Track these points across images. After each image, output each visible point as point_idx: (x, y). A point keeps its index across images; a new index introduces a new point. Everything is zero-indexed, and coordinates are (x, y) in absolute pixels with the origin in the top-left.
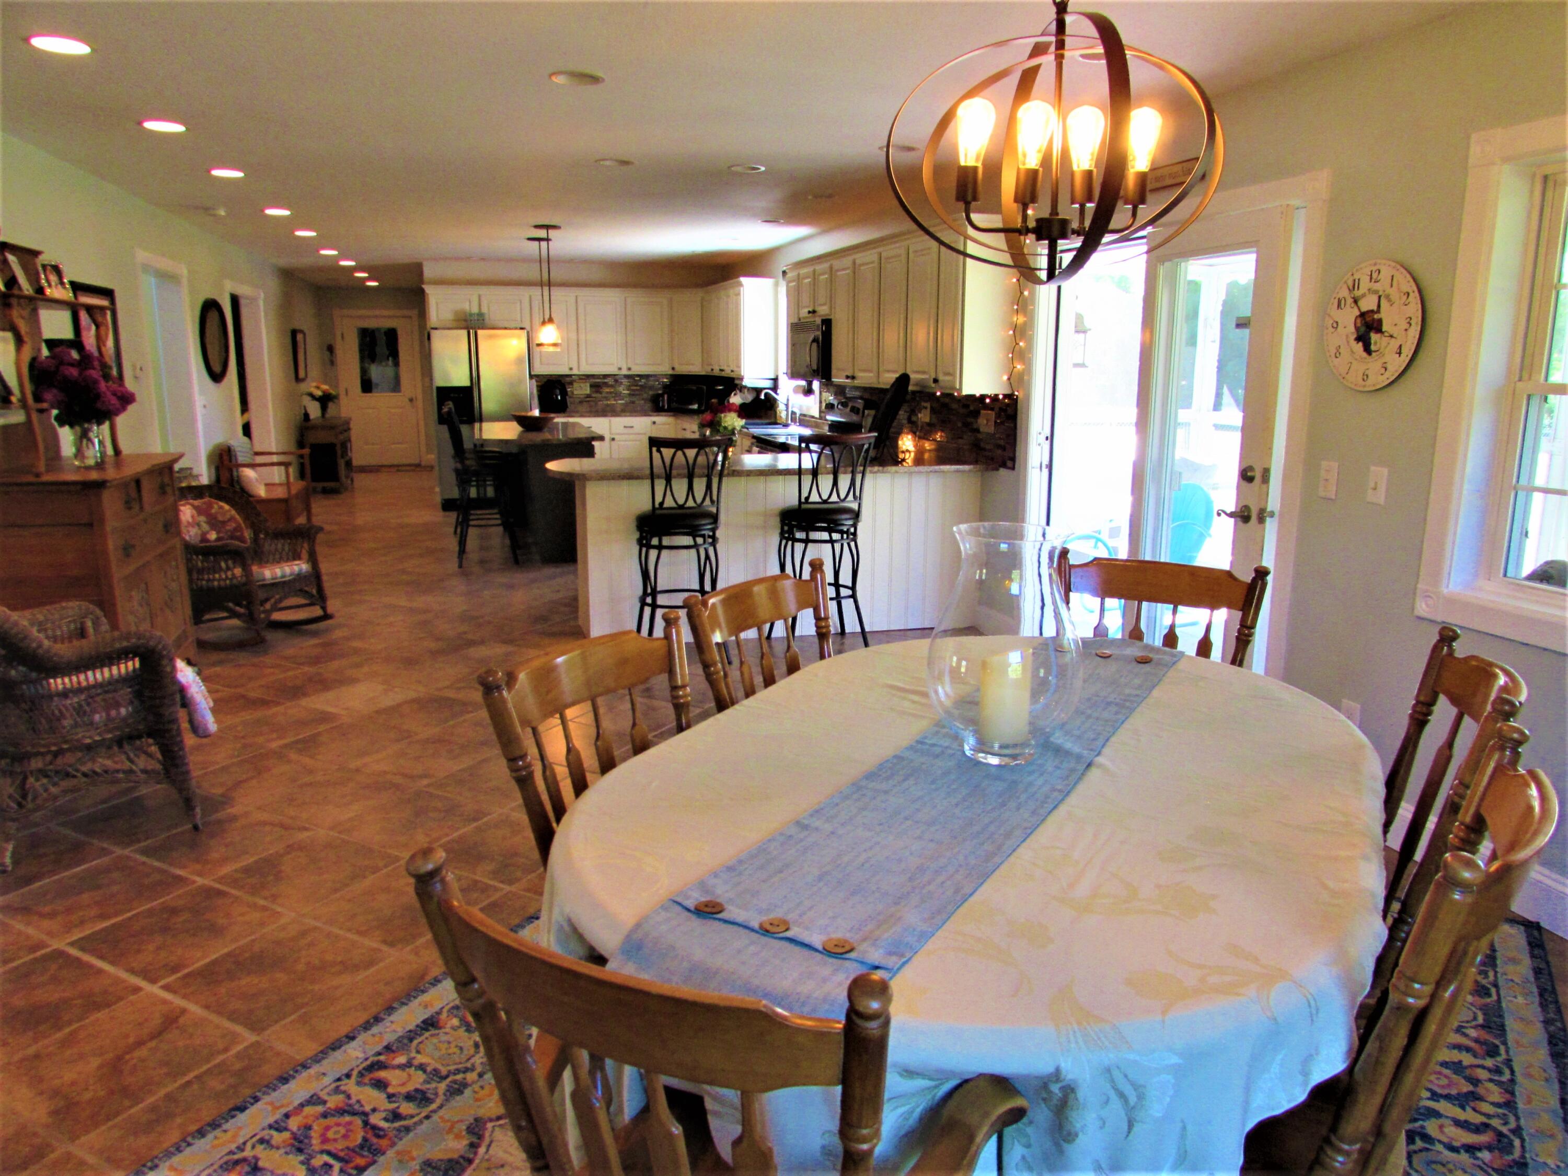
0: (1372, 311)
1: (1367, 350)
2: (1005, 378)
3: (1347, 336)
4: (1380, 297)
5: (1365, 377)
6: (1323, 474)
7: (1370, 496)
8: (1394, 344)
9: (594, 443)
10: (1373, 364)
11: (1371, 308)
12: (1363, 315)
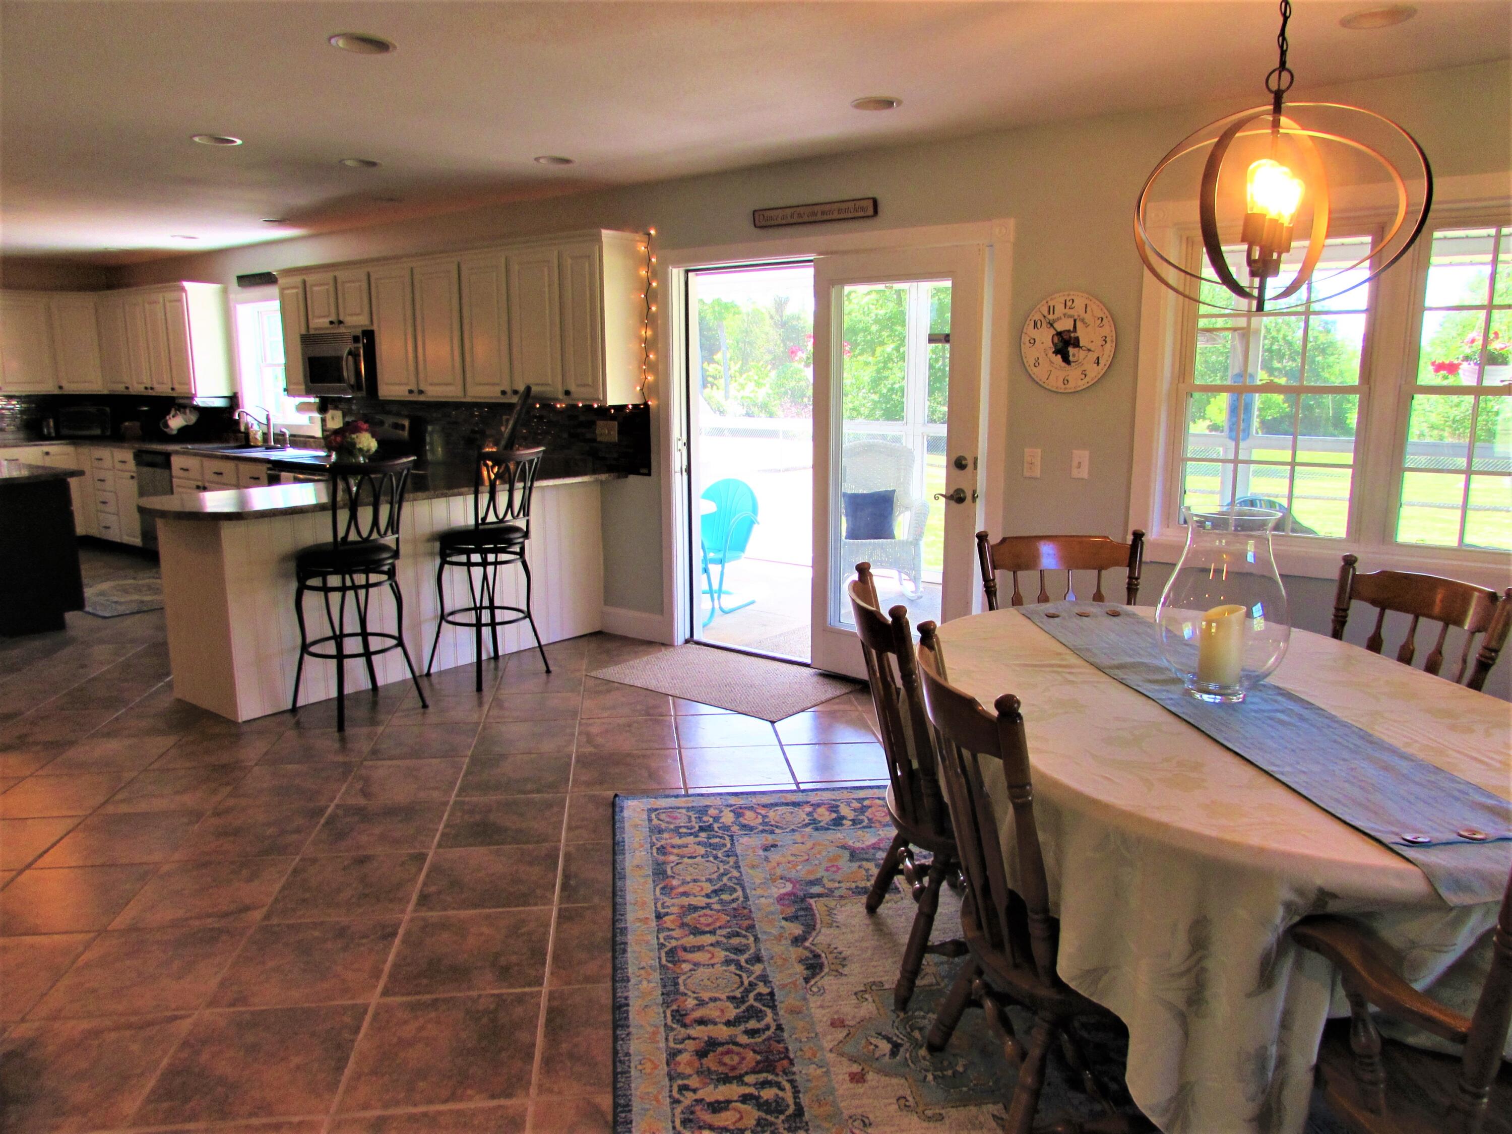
0: (1069, 331)
1: (1066, 360)
2: (638, 388)
3: (1045, 351)
4: (1075, 321)
5: (1066, 381)
6: (1027, 459)
7: (1075, 473)
8: (1093, 356)
9: (69, 480)
10: (1073, 373)
11: (1067, 328)
12: (1059, 334)
